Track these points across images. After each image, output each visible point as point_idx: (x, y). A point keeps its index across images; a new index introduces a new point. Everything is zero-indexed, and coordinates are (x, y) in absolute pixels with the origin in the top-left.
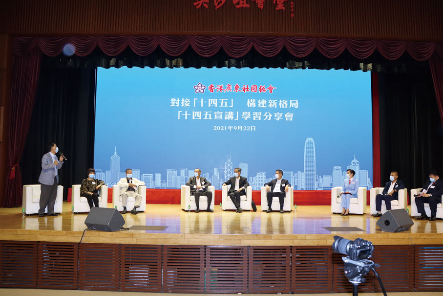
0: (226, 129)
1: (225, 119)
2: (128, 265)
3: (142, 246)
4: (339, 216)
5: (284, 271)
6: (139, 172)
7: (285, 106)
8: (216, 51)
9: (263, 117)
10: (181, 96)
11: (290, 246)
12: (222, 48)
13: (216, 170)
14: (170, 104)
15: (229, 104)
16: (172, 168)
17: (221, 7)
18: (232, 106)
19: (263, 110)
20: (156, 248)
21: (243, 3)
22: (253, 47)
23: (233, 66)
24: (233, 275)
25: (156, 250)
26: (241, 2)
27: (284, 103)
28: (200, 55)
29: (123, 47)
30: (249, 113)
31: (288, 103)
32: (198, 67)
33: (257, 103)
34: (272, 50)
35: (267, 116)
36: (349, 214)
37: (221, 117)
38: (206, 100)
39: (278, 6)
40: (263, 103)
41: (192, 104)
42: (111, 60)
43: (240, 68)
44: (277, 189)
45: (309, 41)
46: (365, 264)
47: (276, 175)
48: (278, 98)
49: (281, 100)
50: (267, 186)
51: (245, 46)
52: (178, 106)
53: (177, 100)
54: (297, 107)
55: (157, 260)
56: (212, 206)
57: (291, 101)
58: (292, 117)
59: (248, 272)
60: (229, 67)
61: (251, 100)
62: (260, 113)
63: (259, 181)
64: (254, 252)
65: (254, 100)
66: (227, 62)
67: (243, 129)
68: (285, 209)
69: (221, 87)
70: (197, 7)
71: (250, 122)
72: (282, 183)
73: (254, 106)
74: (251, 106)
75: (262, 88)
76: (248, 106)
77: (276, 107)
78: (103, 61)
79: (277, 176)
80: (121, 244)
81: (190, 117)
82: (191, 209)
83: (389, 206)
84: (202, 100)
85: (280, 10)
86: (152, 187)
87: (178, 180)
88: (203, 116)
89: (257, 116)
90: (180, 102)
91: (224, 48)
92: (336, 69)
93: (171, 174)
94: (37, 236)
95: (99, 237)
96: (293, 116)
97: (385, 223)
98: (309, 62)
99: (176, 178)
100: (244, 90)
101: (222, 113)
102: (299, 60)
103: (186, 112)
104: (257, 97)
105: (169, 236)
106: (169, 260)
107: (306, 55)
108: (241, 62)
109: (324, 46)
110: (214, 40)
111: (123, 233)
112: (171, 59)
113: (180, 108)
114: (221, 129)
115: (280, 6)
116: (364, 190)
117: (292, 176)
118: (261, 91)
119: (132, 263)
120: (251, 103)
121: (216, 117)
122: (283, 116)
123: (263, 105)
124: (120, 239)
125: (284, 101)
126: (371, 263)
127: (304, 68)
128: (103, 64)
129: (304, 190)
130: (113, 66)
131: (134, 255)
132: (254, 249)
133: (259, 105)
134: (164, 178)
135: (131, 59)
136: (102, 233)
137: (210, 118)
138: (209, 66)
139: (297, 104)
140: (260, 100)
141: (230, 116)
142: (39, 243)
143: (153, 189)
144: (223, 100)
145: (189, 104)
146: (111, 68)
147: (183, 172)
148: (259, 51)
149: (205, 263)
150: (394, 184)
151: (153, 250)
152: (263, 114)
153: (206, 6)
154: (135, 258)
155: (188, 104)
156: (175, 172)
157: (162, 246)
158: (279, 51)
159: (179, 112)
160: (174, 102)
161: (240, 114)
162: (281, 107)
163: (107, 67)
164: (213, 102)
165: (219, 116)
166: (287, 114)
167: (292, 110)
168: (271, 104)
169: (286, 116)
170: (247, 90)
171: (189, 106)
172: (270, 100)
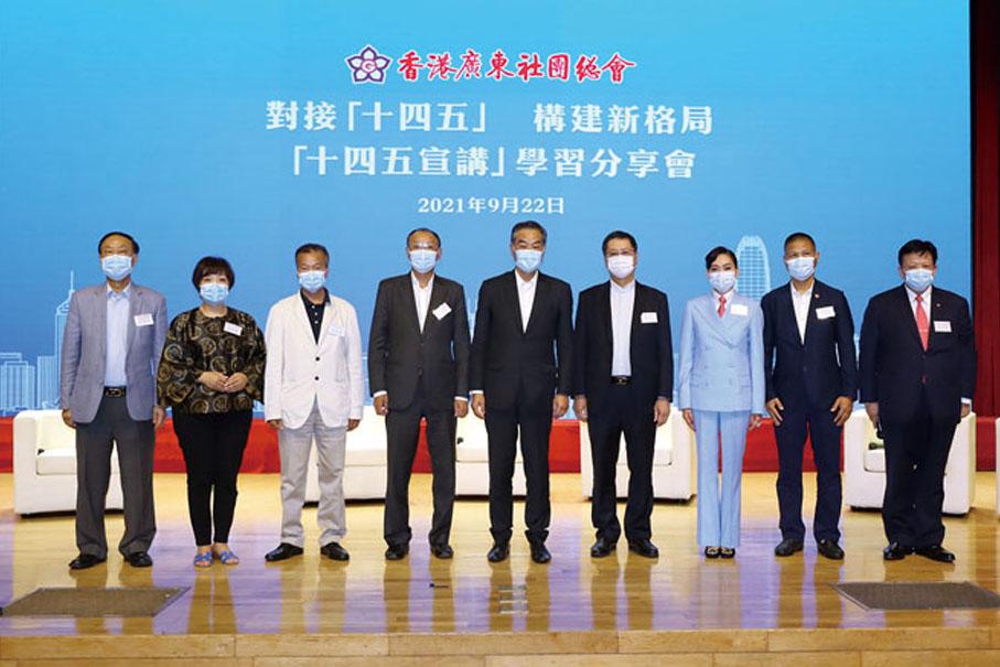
0: (460, 210)
1: (459, 173)
7: (665, 127)
9: (589, 167)
10: (299, 92)
14: (266, 120)
15: (472, 120)
18: (482, 129)
19: (588, 143)
27: (664, 117)
30: (542, 151)
31: (678, 116)
33: (568, 119)
35: (603, 164)
37: (445, 167)
38: (391, 105)
40: (588, 118)
41: (341, 120)
48: (641, 99)
49: (651, 108)
52: (292, 127)
53: (288, 105)
54: (708, 131)
57: (686, 110)
58: (691, 163)
61: (550, 106)
62: (581, 152)
65: (558, 106)
67: (521, 207)
69: (442, 62)
71: (547, 182)
73: (559, 129)
74: (548, 129)
75: (585, 63)
76: (539, 129)
77: (634, 130)
81: (336, 167)
84: (378, 105)
88: (381, 164)
89: (570, 161)
90: (301, 114)
96: (695, 160)
100: (524, 72)
101: (446, 152)
103: (322, 149)
104: (568, 99)
113: (301, 134)
114: (444, 206)
118: (582, 76)
120: (548, 117)
121: (425, 168)
122: (661, 163)
123: (590, 122)
125: (662, 108)
133: (577, 126)
137: (406, 170)
139: (709, 121)
140: (578, 108)
141: (475, 162)
144: (449, 107)
145: (332, 123)
152: (590, 154)
155: (330, 119)
159: (297, 148)
160: (279, 113)
162: (651, 131)
164: (415, 114)
165: (435, 164)
166: (675, 154)
167: (688, 141)
168: (616, 119)
169: (669, 164)
170: (535, 73)
171: (332, 127)
172: (616, 107)
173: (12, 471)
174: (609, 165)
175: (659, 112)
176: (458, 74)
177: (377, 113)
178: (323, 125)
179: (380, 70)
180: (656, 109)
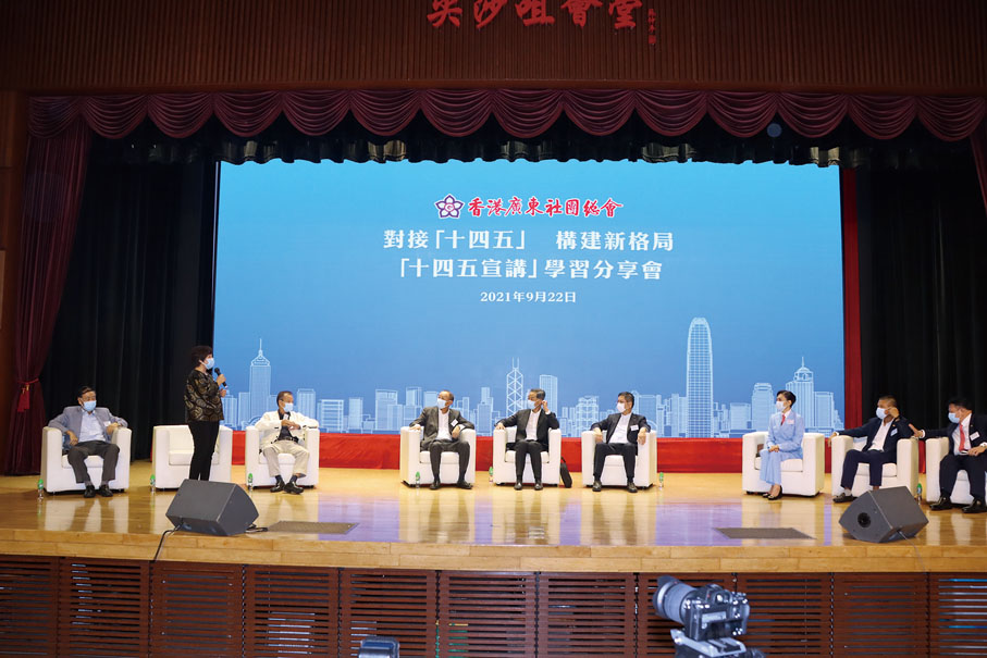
0: (508, 300)
1: (507, 276)
2: (262, 613)
3: (293, 571)
4: (760, 500)
5: (619, 630)
6: (313, 395)
7: (642, 246)
8: (479, 123)
9: (593, 272)
10: (407, 224)
11: (635, 574)
12: (492, 116)
13: (485, 391)
14: (384, 242)
15: (516, 242)
16: (387, 387)
17: (489, 23)
18: (522, 247)
19: (593, 256)
20: (327, 575)
21: (540, 15)
22: (563, 113)
23: (520, 156)
24: (505, 639)
25: (326, 579)
26: (535, 12)
27: (641, 240)
28: (441, 133)
29: (270, 117)
30: (561, 262)
31: (651, 239)
32: (442, 159)
33: (578, 240)
34: (605, 120)
35: (602, 270)
36: (781, 495)
37: (498, 272)
38: (463, 232)
39: (619, 19)
40: (592, 241)
41: (431, 242)
42: (245, 144)
43: (536, 160)
44: (620, 436)
45: (692, 98)
46: (719, 649)
47: (619, 404)
48: (626, 226)
49: (633, 233)
50: (598, 429)
51: (545, 110)
52: (400, 246)
53: (397, 233)
54: (670, 248)
55: (327, 601)
56: (471, 475)
57: (656, 235)
58: (659, 270)
59: (536, 633)
60: (512, 159)
61: (566, 233)
62: (587, 262)
63: (584, 416)
64: (550, 586)
65: (572, 233)
66: (506, 148)
67: (547, 298)
68: (638, 481)
69: (497, 205)
70: (437, 25)
71: (564, 282)
72: (632, 422)
73: (573, 248)
74: (565, 248)
75: (590, 205)
76: (560, 247)
77: (622, 248)
78: (229, 148)
79: (621, 407)
80: (247, 565)
81: (427, 272)
82: (422, 482)
83: (876, 478)
84: (455, 232)
85: (623, 28)
86: (339, 430)
87: (399, 413)
88: (457, 270)
89: (580, 269)
90: (406, 238)
91: (497, 115)
92: (755, 162)
93: (385, 399)
94: (60, 545)
95: (197, 547)
96: (662, 268)
97: (861, 520)
98: (692, 146)
99: (395, 409)
100: (550, 210)
101: (499, 262)
102: (670, 142)
103: (419, 261)
104: (579, 228)
105: (357, 547)
106: (357, 602)
107: (686, 129)
108: (539, 147)
109: (726, 109)
110: (475, 98)
111: (251, 540)
112: (380, 142)
113: (406, 251)
114: (497, 298)
115: (625, 20)
116: (818, 440)
117: (659, 404)
118: (588, 212)
119: (272, 609)
120: (566, 240)
121: (485, 272)
122: (639, 269)
123: (593, 243)
124: (245, 553)
125: (640, 234)
126: (738, 648)
127: (682, 159)
128: (230, 156)
129: (687, 436)
130: (250, 159)
131: (276, 589)
132: (550, 580)
133: (585, 245)
134: (369, 410)
135: (289, 143)
136: (204, 540)
137: (473, 274)
138: (467, 157)
139: (671, 242)
140: (585, 234)
141: (518, 269)
142: (61, 561)
143: (344, 433)
144: (501, 233)
145: (426, 244)
146: (247, 163)
147: (411, 396)
148: (577, 122)
149: (438, 611)
150: (888, 425)
151: (319, 579)
152: (593, 264)
153: (456, 21)
154: (279, 596)
155: (424, 241)
156: (394, 396)
157: (340, 569)
158: (623, 121)
159: (403, 260)
160: (393, 238)
161: (542, 265)
162: (633, 248)
163: (238, 160)
164: (480, 238)
165: (492, 270)
166: (648, 264)
167: (658, 255)
168: (610, 242)
169: (645, 270)
170: (557, 211)
171: (426, 247)
172: (610, 233)
173: (244, 464)
174: (605, 271)
175: (638, 236)
176: (507, 212)
177: (455, 237)
178: (420, 245)
179: (457, 210)
180: (636, 234)
